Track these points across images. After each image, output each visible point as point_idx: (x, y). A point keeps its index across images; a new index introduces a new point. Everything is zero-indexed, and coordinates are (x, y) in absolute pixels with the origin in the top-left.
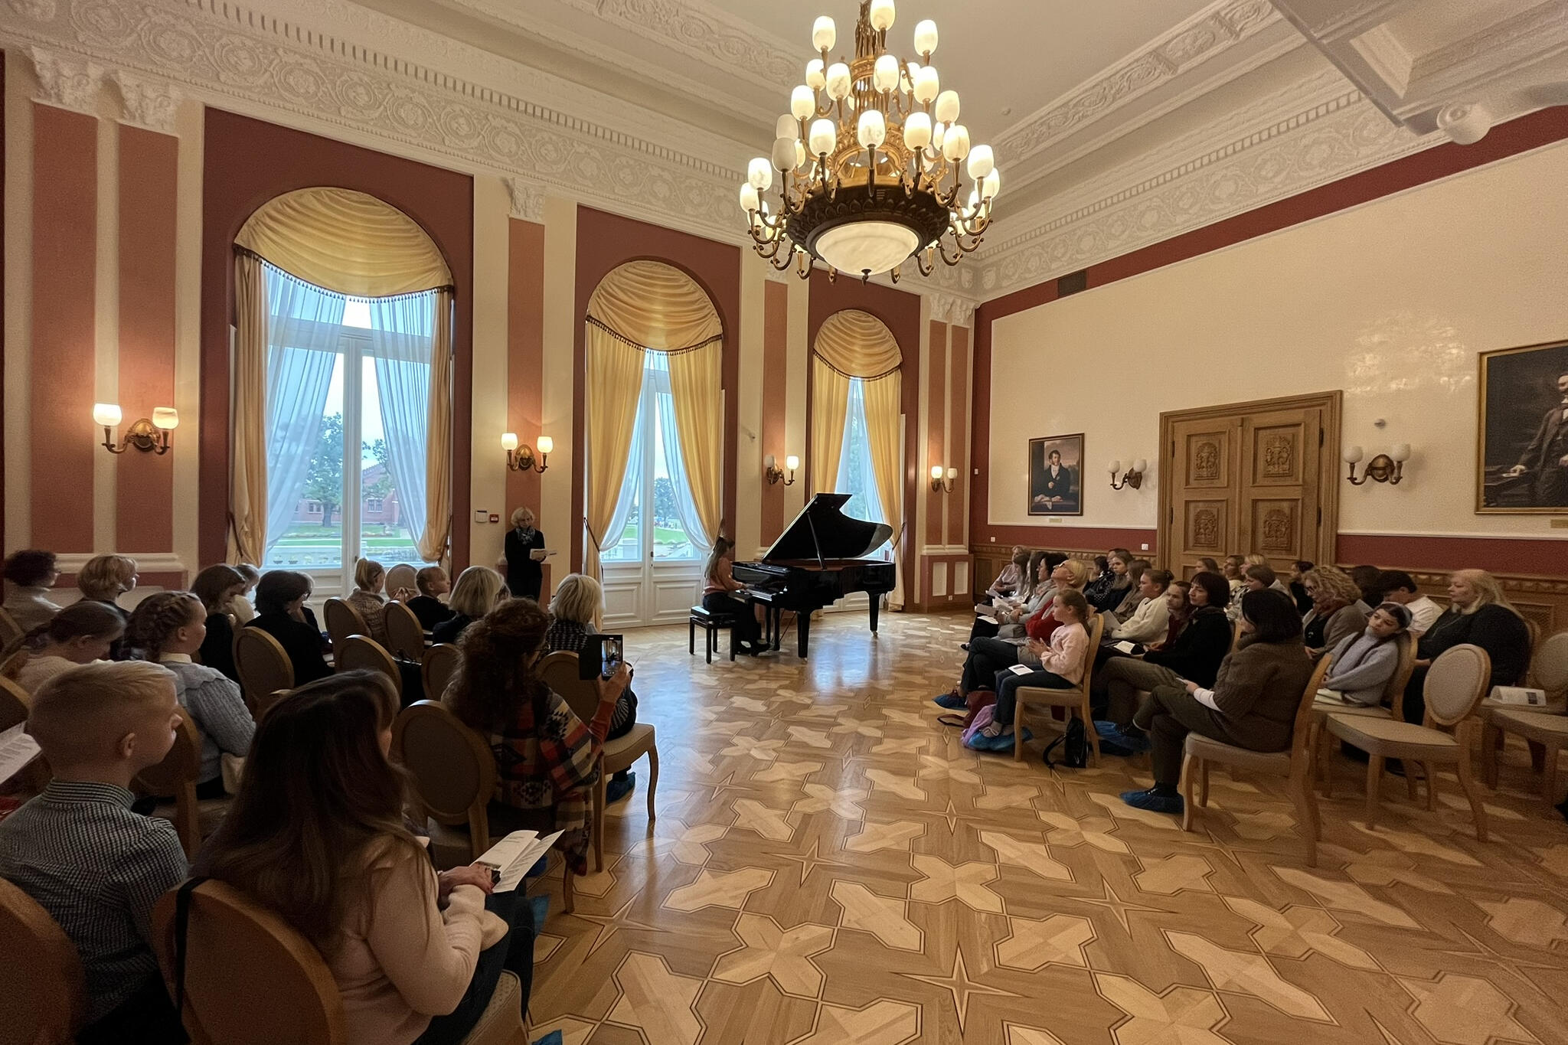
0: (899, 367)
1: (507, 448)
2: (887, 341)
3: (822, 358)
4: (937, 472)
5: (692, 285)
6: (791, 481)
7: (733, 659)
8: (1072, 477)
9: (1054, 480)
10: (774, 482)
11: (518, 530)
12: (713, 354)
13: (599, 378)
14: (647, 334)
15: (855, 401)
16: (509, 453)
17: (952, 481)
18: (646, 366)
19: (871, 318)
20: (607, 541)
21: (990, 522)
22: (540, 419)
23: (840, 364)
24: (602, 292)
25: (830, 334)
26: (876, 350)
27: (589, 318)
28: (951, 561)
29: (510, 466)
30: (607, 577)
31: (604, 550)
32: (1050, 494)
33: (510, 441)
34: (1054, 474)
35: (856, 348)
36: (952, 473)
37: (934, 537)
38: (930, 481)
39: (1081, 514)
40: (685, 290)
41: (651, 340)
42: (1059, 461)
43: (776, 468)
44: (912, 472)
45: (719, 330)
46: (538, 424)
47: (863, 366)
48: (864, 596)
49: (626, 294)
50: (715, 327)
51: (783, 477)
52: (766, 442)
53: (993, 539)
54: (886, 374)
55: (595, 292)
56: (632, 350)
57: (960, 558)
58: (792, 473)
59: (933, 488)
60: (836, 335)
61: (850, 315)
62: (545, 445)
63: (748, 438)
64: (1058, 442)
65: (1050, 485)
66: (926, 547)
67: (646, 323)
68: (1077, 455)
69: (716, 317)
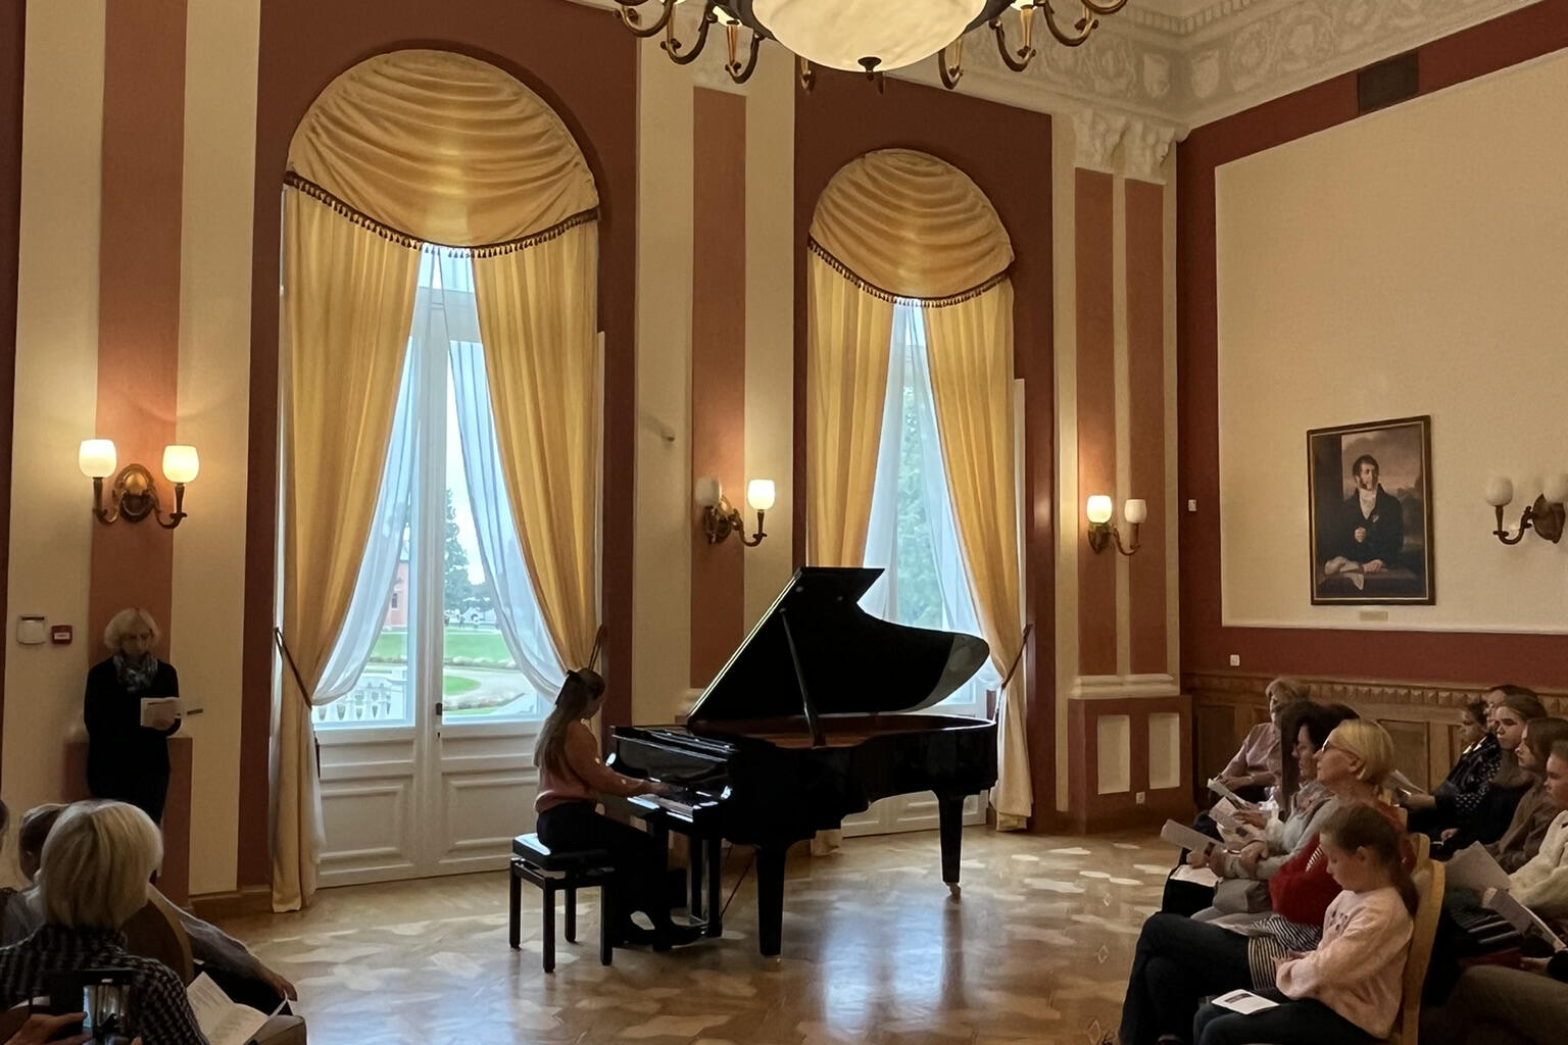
0: (1008, 273)
1: (93, 474)
2: (981, 216)
3: (830, 258)
4: (1100, 509)
5: (530, 101)
6: (759, 537)
7: (607, 959)
8: (1406, 515)
9: (1366, 524)
10: (720, 540)
11: (118, 660)
12: (575, 254)
13: (314, 312)
14: (424, 211)
15: (908, 353)
16: (98, 482)
17: (1136, 527)
18: (423, 281)
19: (941, 166)
20: (331, 682)
21: (1228, 620)
22: (173, 407)
23: (871, 271)
24: (323, 119)
25: (845, 204)
26: (954, 237)
27: (292, 178)
28: (1140, 711)
29: (100, 514)
30: (329, 764)
31: (321, 702)
32: (1360, 554)
33: (100, 457)
34: (1366, 510)
35: (911, 235)
36: (1133, 510)
37: (1097, 657)
38: (1085, 527)
39: (1432, 602)
40: (511, 113)
41: (433, 224)
42: (1375, 480)
43: (724, 506)
44: (1042, 510)
45: (591, 200)
46: (168, 417)
47: (924, 272)
48: (926, 802)
49: (374, 122)
50: (581, 192)
51: (740, 527)
52: (702, 450)
53: (1235, 660)
54: (977, 290)
55: (305, 121)
56: (390, 248)
57: (1162, 705)
58: (761, 516)
59: (1092, 543)
60: (860, 206)
61: (893, 160)
62: (180, 464)
63: (659, 439)
64: (1370, 436)
65: (1359, 534)
66: (1078, 680)
67: (421, 187)
68: (1414, 464)
69: (584, 171)
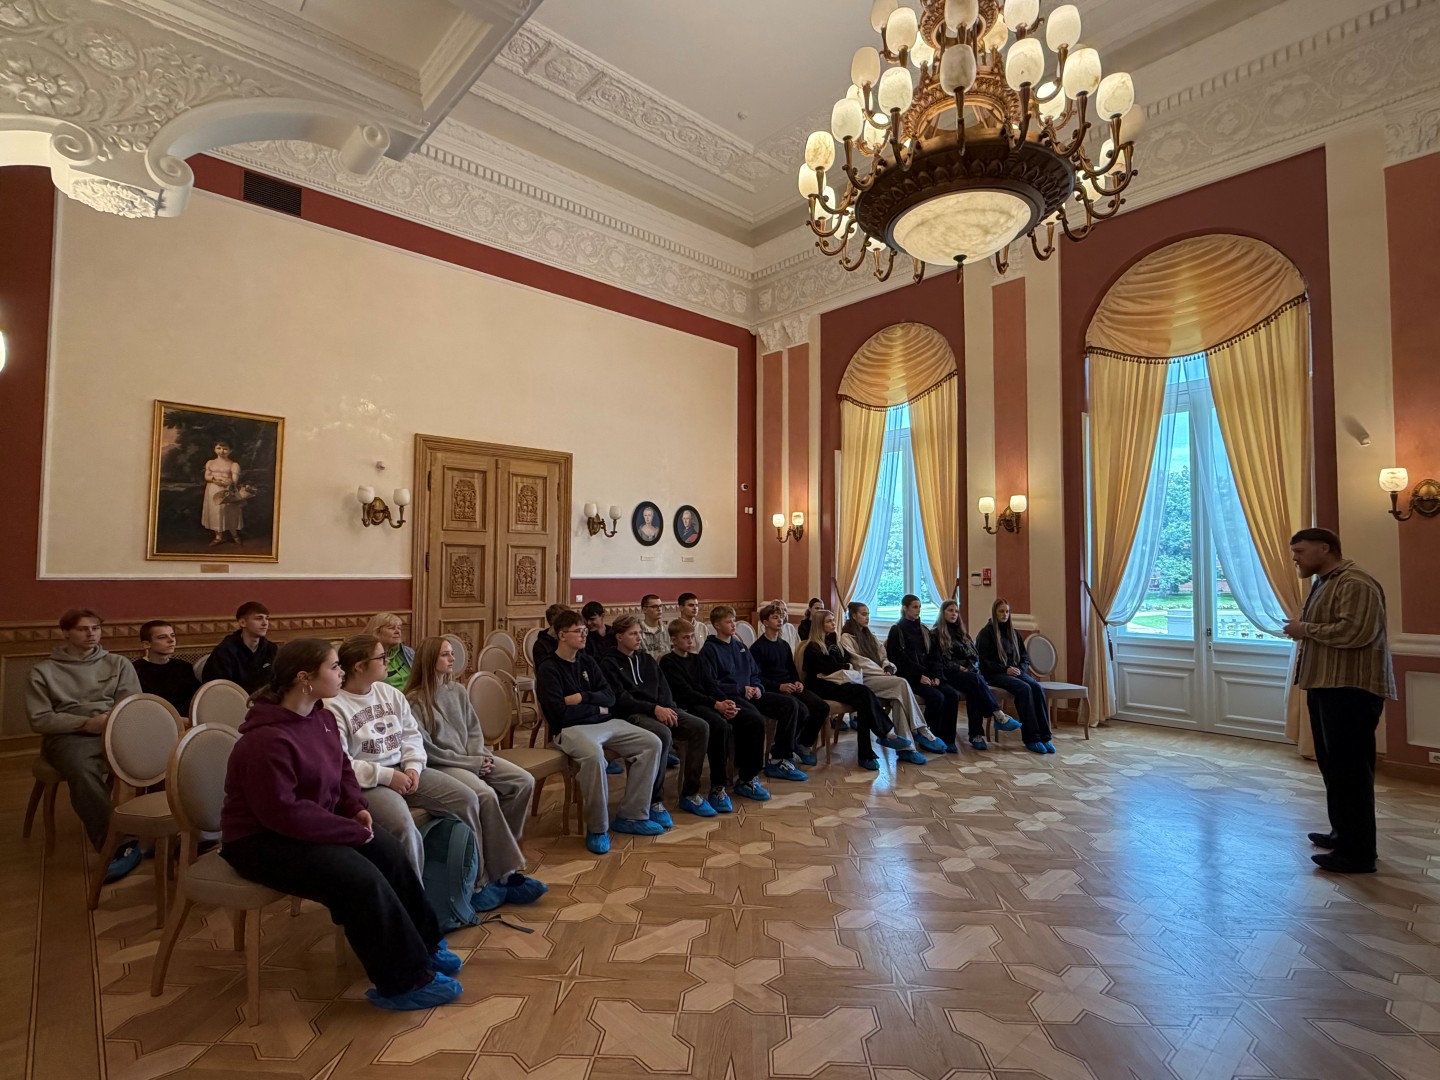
1: (984, 512)
5: (1244, 244)
14: (1168, 340)
16: (987, 517)
18: (1170, 382)
22: (1026, 478)
24: (1105, 313)
27: (1092, 349)
29: (988, 529)
30: (1117, 655)
40: (1230, 257)
41: (1175, 346)
45: (1301, 288)
49: (1136, 302)
50: (1295, 284)
55: (1094, 319)
62: (1016, 504)
67: (1163, 328)
69: (1293, 271)
